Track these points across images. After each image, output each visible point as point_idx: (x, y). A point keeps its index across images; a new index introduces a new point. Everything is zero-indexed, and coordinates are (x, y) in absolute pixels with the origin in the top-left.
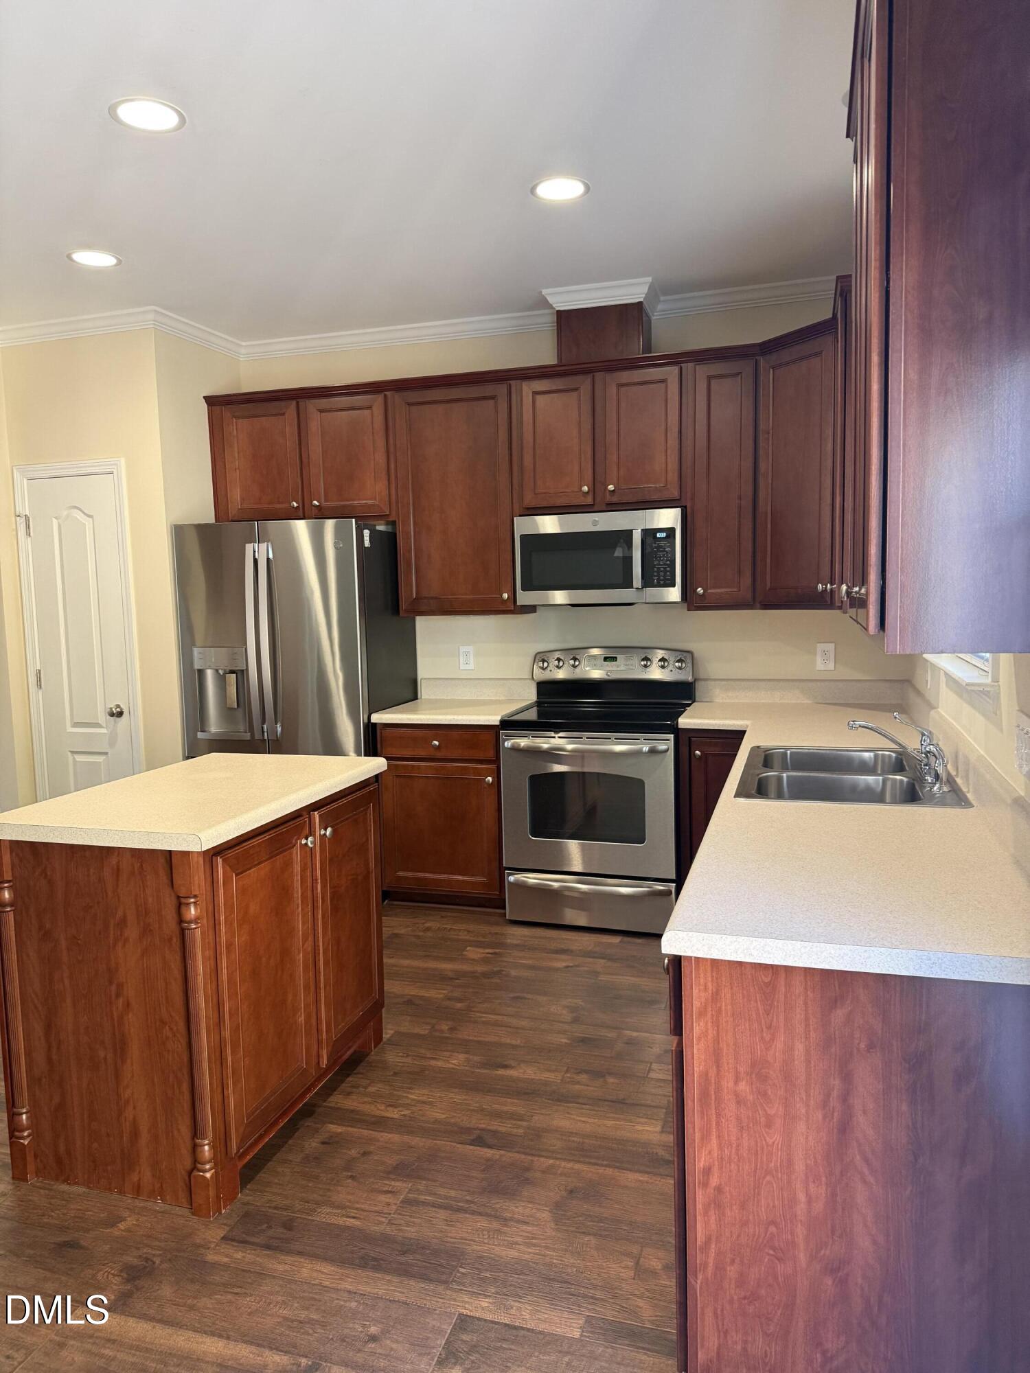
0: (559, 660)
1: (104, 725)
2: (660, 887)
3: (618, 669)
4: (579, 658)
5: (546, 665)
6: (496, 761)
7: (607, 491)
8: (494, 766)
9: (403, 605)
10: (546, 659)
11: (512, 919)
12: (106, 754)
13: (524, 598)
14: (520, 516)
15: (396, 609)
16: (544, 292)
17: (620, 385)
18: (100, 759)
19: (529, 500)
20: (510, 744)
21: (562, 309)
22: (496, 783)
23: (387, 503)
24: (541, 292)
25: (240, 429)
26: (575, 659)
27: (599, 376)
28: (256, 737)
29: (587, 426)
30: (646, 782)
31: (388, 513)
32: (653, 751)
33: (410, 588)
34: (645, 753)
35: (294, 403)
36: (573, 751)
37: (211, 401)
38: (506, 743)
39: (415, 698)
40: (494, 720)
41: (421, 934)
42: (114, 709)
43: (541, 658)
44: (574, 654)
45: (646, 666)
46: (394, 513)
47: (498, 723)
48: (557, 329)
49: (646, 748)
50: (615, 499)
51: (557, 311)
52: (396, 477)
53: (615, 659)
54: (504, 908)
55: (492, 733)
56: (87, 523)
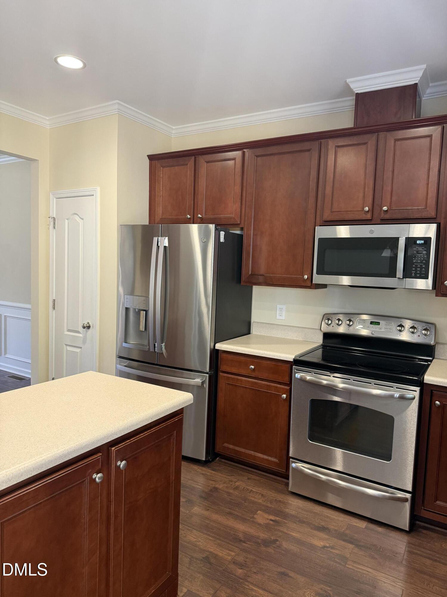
0: (339, 320)
1: (81, 332)
2: (400, 495)
3: (380, 330)
4: (353, 320)
5: (330, 322)
6: (290, 384)
7: (382, 211)
8: (288, 388)
9: (243, 278)
10: (330, 319)
11: (291, 491)
12: (81, 348)
13: (318, 279)
14: (320, 226)
15: (239, 279)
16: (348, 80)
17: (396, 140)
18: (78, 350)
19: (327, 216)
20: (299, 376)
21: (359, 92)
22: (288, 399)
23: (239, 216)
24: (346, 81)
25: (164, 173)
26: (350, 320)
27: (382, 135)
28: (151, 350)
29: (371, 168)
30: (395, 418)
31: (239, 223)
32: (402, 398)
33: (248, 268)
34: (396, 398)
35: (193, 157)
36: (342, 388)
37: (152, 158)
38: (296, 375)
39: (249, 333)
40: (290, 357)
41: (231, 491)
42: (85, 325)
43: (327, 317)
44: (351, 317)
45: (400, 331)
46: (242, 223)
47: (292, 360)
48: (355, 110)
49: (397, 395)
50: (387, 216)
51: (356, 93)
52: (246, 201)
53: (378, 323)
54: (288, 479)
55: (288, 365)
56: (80, 223)
